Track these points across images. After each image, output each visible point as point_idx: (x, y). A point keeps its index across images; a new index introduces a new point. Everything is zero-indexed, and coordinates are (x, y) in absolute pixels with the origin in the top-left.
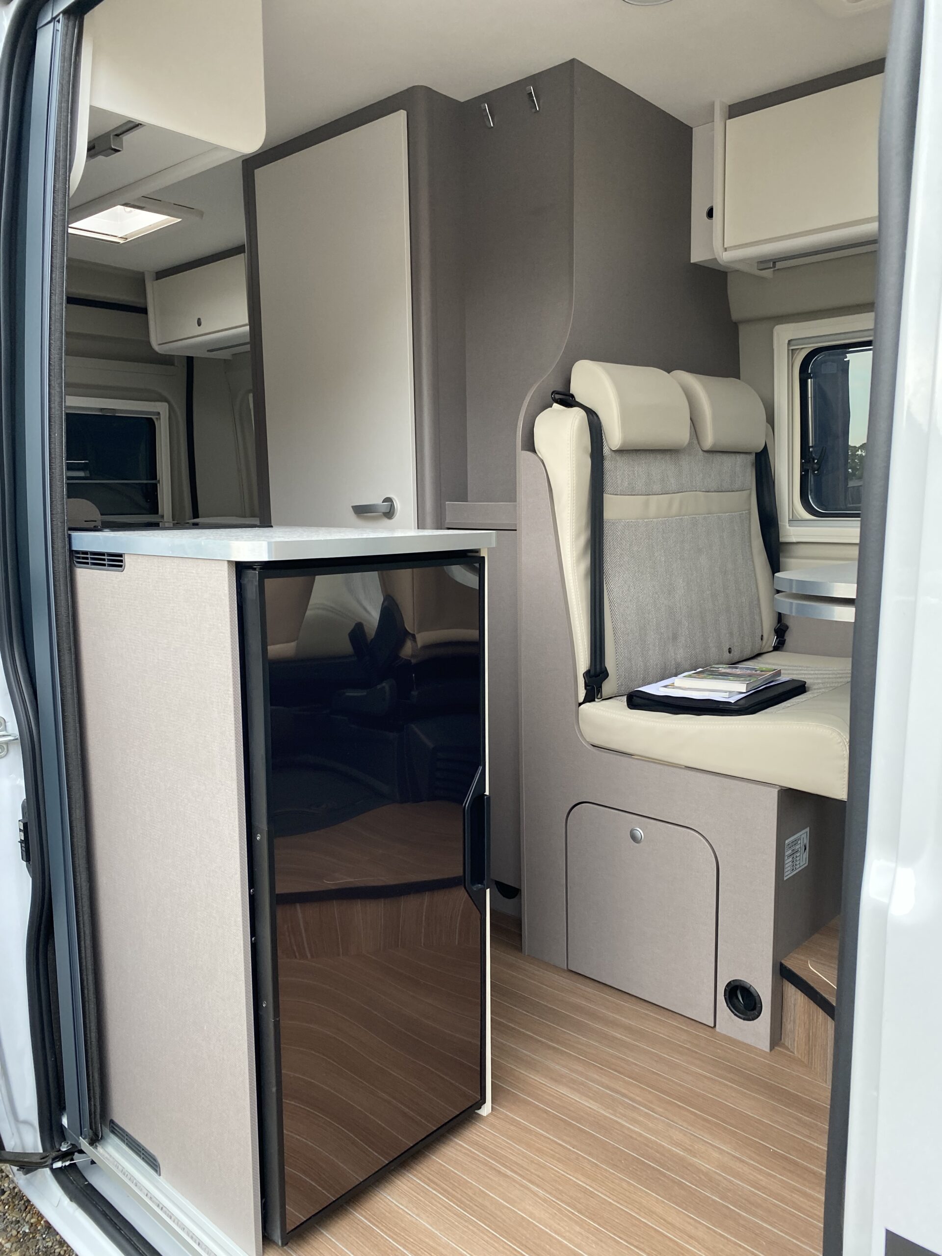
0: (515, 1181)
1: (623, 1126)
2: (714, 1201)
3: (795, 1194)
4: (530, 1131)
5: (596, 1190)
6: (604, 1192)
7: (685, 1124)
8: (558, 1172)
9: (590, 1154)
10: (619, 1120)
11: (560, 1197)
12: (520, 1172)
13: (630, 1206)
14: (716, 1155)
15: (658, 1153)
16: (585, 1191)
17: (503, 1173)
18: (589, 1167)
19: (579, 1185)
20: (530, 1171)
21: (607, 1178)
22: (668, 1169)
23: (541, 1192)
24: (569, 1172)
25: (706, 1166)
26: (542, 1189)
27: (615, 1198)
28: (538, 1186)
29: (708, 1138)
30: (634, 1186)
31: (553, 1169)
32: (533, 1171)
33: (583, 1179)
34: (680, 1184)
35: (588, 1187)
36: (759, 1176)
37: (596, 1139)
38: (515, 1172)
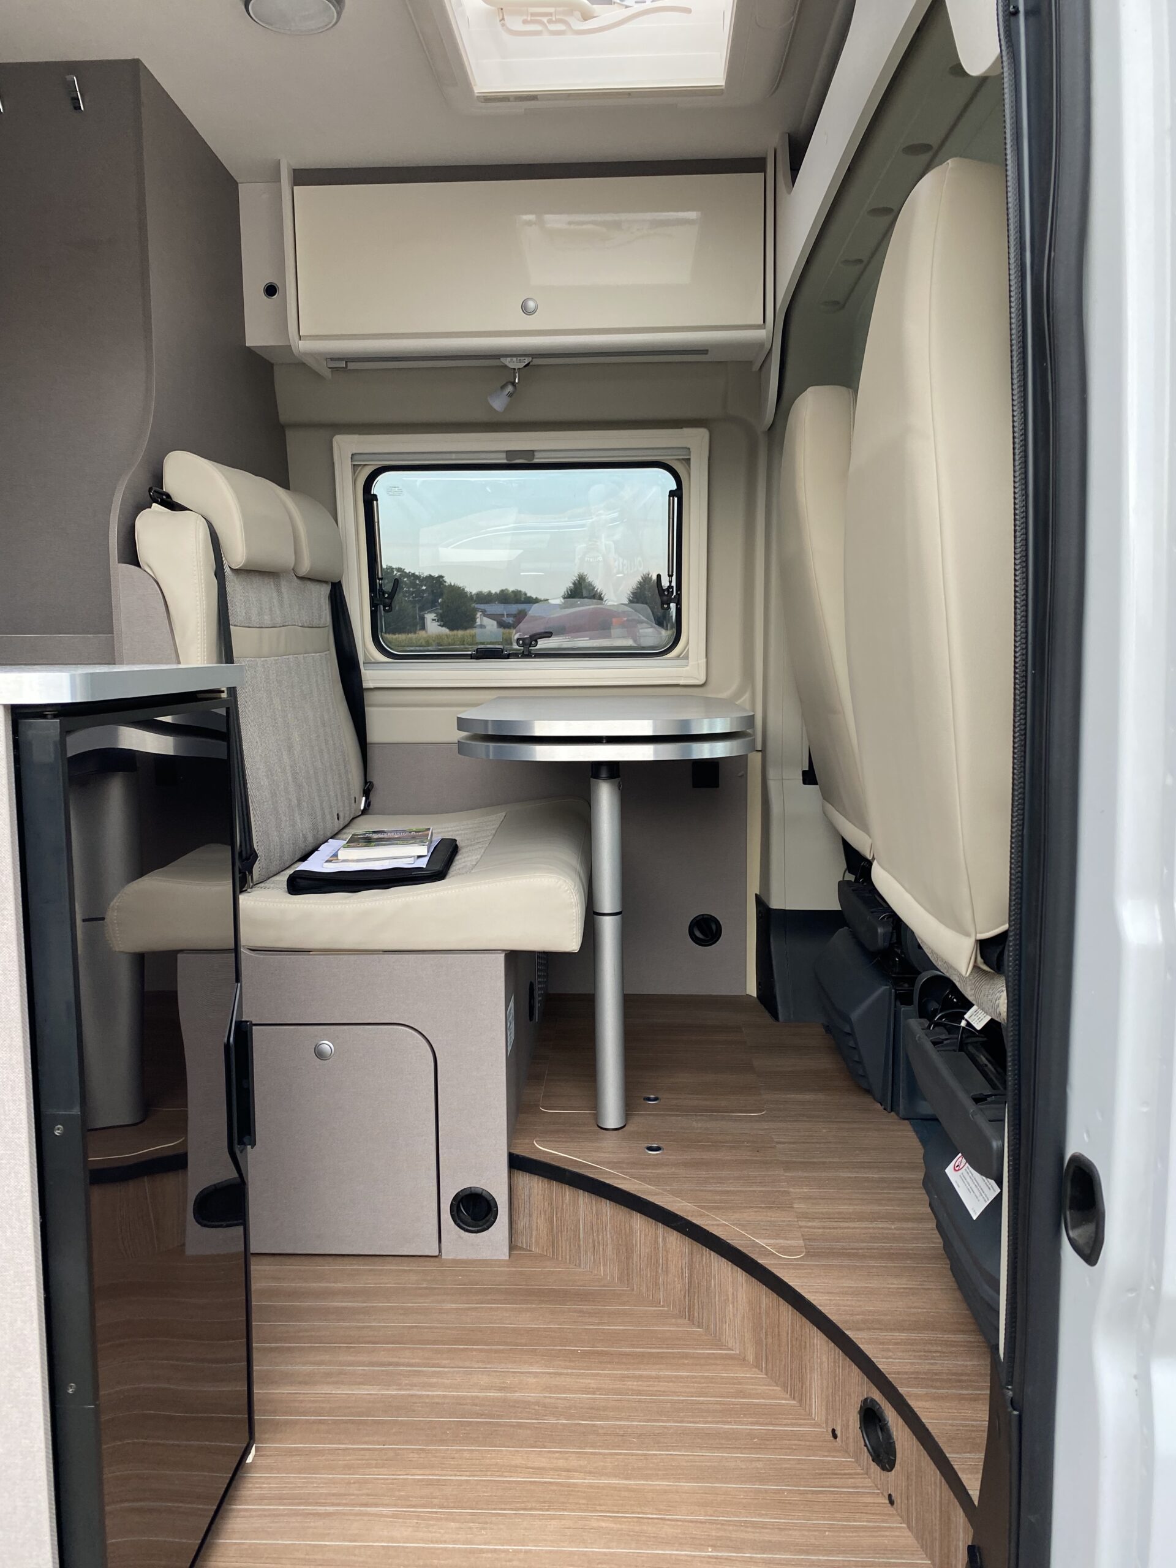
0: (344, 1514)
1: (420, 1396)
2: (563, 1424)
3: (627, 1381)
4: (320, 1452)
5: (441, 1475)
6: (452, 1473)
7: (480, 1365)
8: (387, 1479)
9: (407, 1442)
10: (411, 1392)
11: (409, 1503)
12: (344, 1501)
13: (489, 1473)
14: (532, 1380)
15: (476, 1405)
16: (430, 1483)
17: (323, 1513)
18: (416, 1456)
19: (419, 1480)
20: (353, 1495)
21: (443, 1457)
22: (499, 1417)
23: (385, 1510)
24: (399, 1473)
25: (532, 1396)
26: (383, 1505)
27: (468, 1473)
28: (376, 1505)
29: (512, 1368)
30: (477, 1450)
31: (378, 1479)
32: (356, 1492)
33: (419, 1472)
34: (520, 1426)
35: (431, 1477)
36: (587, 1381)
37: (402, 1423)
38: (338, 1505)
